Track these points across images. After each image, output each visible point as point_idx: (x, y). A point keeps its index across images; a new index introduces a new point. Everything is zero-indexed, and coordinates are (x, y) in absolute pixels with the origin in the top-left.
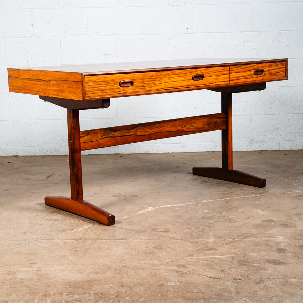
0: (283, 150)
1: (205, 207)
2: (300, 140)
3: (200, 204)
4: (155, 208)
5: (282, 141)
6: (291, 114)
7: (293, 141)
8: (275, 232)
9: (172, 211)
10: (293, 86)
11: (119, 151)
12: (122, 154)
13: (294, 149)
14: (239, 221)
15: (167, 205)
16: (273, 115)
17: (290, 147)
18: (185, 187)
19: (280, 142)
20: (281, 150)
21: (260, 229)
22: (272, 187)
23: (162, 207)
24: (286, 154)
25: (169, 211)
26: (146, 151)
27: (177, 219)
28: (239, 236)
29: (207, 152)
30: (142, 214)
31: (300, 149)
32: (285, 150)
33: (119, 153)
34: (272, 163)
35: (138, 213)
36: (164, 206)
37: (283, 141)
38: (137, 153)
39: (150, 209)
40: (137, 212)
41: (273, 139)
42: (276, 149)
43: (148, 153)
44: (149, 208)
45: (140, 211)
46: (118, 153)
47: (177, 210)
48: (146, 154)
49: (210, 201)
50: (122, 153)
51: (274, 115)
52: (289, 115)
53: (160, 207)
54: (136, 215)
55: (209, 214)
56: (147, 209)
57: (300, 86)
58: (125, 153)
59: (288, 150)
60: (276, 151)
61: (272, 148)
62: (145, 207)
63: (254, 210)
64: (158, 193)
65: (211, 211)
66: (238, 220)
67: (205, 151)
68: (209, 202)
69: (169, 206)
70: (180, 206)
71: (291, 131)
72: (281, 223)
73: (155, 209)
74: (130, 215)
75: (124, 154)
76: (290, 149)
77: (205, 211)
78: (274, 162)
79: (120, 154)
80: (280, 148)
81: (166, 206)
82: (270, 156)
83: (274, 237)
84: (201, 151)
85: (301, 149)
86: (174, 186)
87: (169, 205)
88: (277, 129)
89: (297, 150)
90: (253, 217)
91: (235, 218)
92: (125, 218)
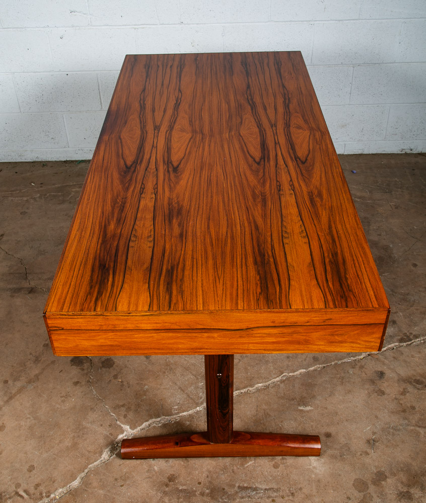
2: (375, 141)
5: (349, 142)
6: (368, 104)
7: (366, 142)
10: (375, 64)
13: (366, 152)
16: (340, 105)
19: (346, 143)
20: (346, 154)
31: (373, 153)
32: (352, 153)
37: (351, 142)
41: (337, 139)
51: (342, 106)
57: (386, 63)
59: (356, 154)
71: (364, 129)
76: (360, 152)
80: (345, 152)
88: (343, 126)
89: (369, 154)
90: (301, 489)
91: (269, 497)
92: (76, 483)
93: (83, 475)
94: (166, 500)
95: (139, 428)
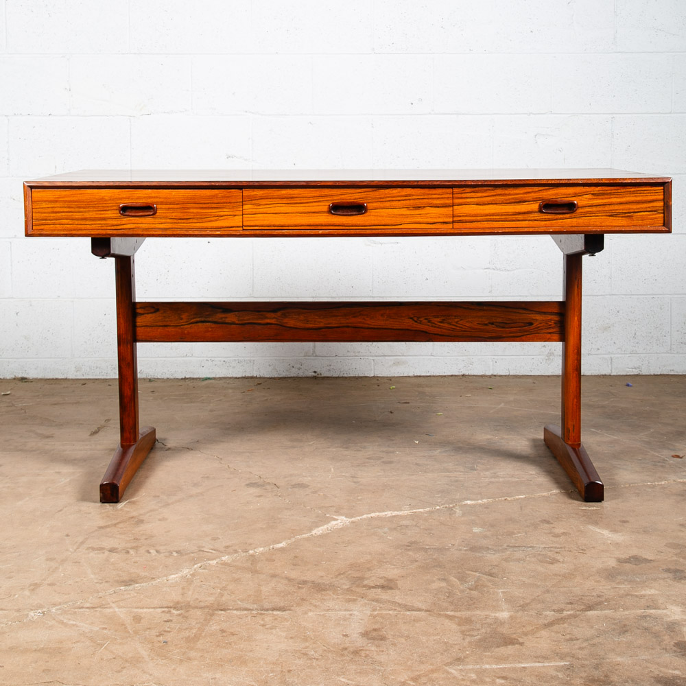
0: (619, 375)
1: (473, 518)
2: (657, 353)
3: (458, 512)
4: (353, 519)
5: (616, 355)
6: (637, 295)
7: (642, 355)
8: (657, 592)
9: (395, 529)
11: (254, 372)
12: (260, 378)
13: (644, 373)
14: (561, 560)
15: (380, 512)
16: (598, 296)
17: (635, 368)
18: (416, 464)
19: (612, 356)
20: (615, 374)
21: (618, 583)
22: (619, 466)
23: (369, 516)
24: (628, 385)
25: (386, 529)
26: (315, 372)
27: (409, 550)
28: (571, 603)
29: (452, 376)
30: (322, 536)
31: (656, 373)
32: (625, 374)
33: (255, 375)
34: (603, 407)
35: (314, 532)
36: (373, 515)
37: (620, 355)
38: (295, 375)
39: (339, 521)
40: (310, 529)
41: (598, 349)
42: (604, 373)
43: (320, 376)
44: (337, 520)
45: (318, 527)
46: (251, 375)
47: (407, 526)
48: (315, 378)
49: (480, 501)
50: (262, 375)
51: (601, 297)
52: (632, 297)
53: (365, 516)
54: (308, 539)
55: (485, 537)
56: (334, 523)
58: (268, 376)
59: (630, 375)
60: (604, 376)
61: (596, 370)
62: (328, 515)
63: (591, 527)
64: (355, 480)
65: (490, 531)
66: (559, 557)
67: (446, 374)
68: (480, 505)
69: (386, 513)
70: (413, 516)
71: (637, 334)
72: (665, 567)
73: (353, 522)
74: (293, 540)
75: (264, 378)
76: (635, 372)
77: (476, 530)
78: (607, 402)
79: (256, 377)
80: (613, 371)
81: (377, 514)
82: (595, 390)
83: (659, 609)
84: (438, 374)
85: (659, 373)
86: (391, 462)
87: (384, 511)
88: (606, 329)
89: (650, 375)
90: (593, 547)
91: (551, 551)
92: (281, 545)
93: (289, 542)
94: (411, 553)
95: (359, 518)
